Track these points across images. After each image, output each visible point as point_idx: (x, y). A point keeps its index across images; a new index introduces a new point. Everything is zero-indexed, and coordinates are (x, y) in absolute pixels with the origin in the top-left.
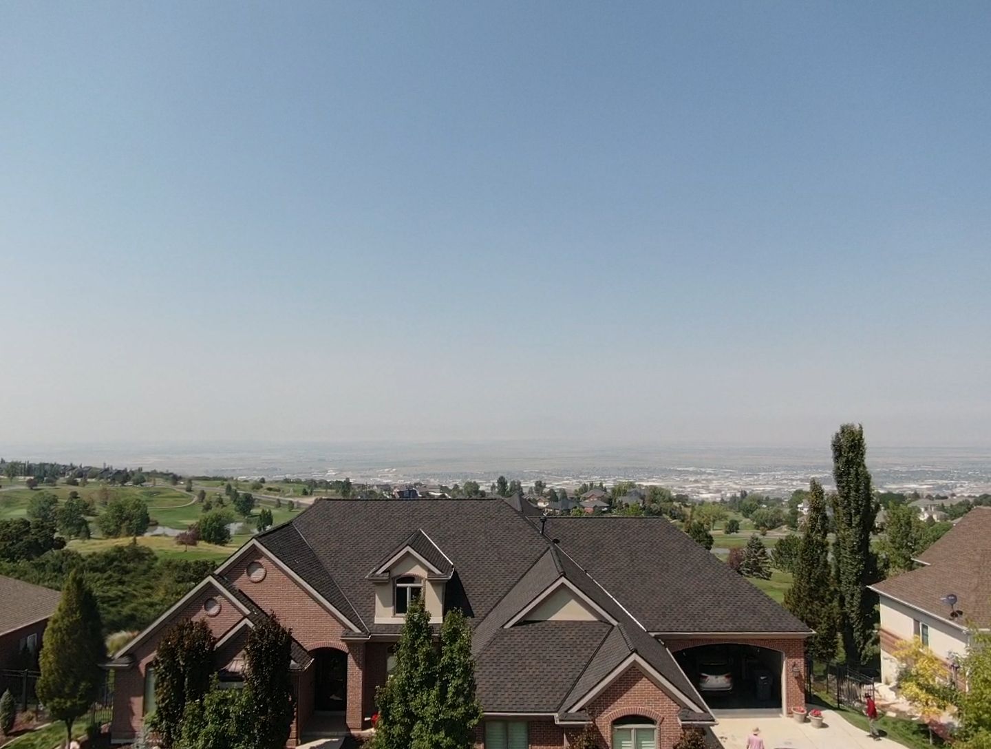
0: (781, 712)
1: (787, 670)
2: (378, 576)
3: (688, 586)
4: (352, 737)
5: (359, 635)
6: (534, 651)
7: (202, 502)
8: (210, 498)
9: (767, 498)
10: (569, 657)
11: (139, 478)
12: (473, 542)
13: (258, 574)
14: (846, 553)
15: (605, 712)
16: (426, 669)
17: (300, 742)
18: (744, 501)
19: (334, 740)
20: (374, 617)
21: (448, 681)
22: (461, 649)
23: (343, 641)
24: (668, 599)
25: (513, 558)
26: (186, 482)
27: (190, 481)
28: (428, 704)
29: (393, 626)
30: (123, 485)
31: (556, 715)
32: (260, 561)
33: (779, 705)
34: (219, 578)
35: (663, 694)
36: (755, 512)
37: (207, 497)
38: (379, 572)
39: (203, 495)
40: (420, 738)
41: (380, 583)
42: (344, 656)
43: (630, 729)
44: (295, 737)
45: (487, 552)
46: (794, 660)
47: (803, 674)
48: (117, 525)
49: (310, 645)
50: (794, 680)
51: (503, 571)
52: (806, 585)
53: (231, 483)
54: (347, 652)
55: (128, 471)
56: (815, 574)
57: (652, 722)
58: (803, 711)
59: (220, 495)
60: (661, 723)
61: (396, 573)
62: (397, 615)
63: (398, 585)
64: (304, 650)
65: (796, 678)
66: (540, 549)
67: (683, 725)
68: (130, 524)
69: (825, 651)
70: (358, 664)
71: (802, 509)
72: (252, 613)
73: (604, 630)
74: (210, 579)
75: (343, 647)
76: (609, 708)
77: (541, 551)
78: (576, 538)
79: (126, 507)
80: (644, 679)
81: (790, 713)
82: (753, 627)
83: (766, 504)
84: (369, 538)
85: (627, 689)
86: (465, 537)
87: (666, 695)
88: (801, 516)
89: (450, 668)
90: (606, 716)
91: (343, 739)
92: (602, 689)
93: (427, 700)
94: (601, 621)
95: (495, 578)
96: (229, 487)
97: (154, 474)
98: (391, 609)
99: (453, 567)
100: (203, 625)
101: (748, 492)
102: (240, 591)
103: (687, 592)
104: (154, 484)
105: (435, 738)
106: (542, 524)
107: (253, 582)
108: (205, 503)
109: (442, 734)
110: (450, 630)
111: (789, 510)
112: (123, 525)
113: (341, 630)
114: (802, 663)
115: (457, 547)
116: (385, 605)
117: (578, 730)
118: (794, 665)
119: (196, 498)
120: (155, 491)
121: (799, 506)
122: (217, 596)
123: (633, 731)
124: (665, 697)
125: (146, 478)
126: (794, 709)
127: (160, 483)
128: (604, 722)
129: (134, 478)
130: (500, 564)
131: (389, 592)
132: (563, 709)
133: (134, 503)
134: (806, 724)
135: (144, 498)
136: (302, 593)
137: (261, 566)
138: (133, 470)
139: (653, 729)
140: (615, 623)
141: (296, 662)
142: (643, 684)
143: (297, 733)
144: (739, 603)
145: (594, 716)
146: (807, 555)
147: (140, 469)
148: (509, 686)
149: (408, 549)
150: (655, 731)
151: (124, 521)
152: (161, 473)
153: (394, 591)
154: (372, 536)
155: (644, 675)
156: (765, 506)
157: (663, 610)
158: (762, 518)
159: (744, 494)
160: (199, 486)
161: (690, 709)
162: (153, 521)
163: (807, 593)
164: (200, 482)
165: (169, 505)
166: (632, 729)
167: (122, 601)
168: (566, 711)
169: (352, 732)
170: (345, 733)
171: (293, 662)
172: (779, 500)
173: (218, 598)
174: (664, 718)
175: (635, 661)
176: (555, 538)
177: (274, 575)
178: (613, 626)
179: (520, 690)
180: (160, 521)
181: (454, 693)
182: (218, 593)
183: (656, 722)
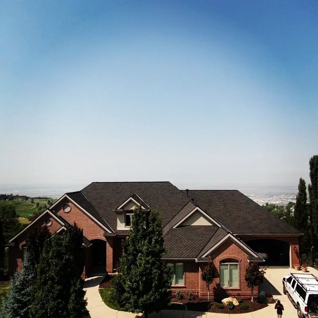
0: (289, 267)
1: (292, 250)
2: (118, 210)
3: (249, 217)
4: (109, 275)
5: (111, 234)
6: (186, 236)
7: (38, 207)
8: (41, 206)
9: (277, 206)
10: (201, 238)
11: (11, 197)
12: (158, 199)
13: (68, 210)
14: (315, 209)
15: (217, 257)
16: (143, 232)
17: (87, 277)
18: (267, 207)
19: (101, 277)
20: (117, 227)
21: (152, 237)
22: (157, 225)
23: (104, 236)
24: (241, 222)
25: (175, 205)
26: (31, 199)
27: (33, 199)
28: (144, 245)
29: (125, 231)
30: (5, 201)
31: (196, 259)
32: (69, 204)
33: (288, 265)
34: (51, 211)
35: (241, 250)
36: (272, 211)
37: (40, 205)
38: (119, 208)
39: (38, 204)
40: (141, 259)
41: (119, 213)
42: (105, 243)
43: (227, 265)
44: (85, 275)
45: (164, 202)
46: (295, 246)
47: (298, 251)
48: (2, 216)
49: (90, 238)
50: (295, 254)
51: (171, 210)
52: (298, 222)
53: (50, 200)
54: (106, 241)
55: (7, 195)
56: (302, 217)
57: (237, 261)
58: (298, 266)
59: (45, 205)
60: (240, 262)
61: (126, 209)
62: (126, 226)
63: (127, 214)
64: (88, 240)
65: (296, 253)
66: (186, 201)
67: (250, 262)
68: (8, 215)
69: (306, 249)
70: (111, 246)
71: (292, 209)
72: (65, 225)
73: (215, 228)
74: (47, 211)
75: (104, 239)
76: (219, 256)
77: (186, 202)
78: (201, 198)
79: (6, 208)
80: (233, 244)
81: (293, 267)
82: (277, 232)
83: (276, 208)
84: (114, 198)
85: (226, 249)
86: (154, 196)
87: (243, 250)
88: (291, 213)
89: (153, 232)
90: (217, 259)
91: (105, 276)
92: (216, 248)
93: (144, 243)
94: (214, 226)
95: (168, 213)
96: (49, 201)
97: (17, 196)
98: (124, 224)
99: (149, 208)
100: (46, 227)
101: (269, 204)
102: (60, 216)
103: (249, 219)
104: (18, 200)
105: (148, 259)
106: (187, 192)
107: (65, 213)
108: (39, 208)
109: (150, 257)
110: (152, 218)
111: (287, 210)
112: (5, 215)
113: (103, 232)
114: (298, 247)
115: (151, 200)
116: (121, 222)
117: (205, 264)
118: (295, 247)
119: (35, 206)
120: (18, 202)
121: (291, 208)
122: (50, 218)
123: (229, 266)
124: (242, 251)
125: (14, 198)
126: (295, 265)
127: (20, 200)
128: (217, 262)
129: (9, 198)
130: (169, 207)
131: (123, 217)
132: (200, 255)
133: (10, 206)
134: (299, 271)
135: (14, 205)
136: (86, 217)
137: (69, 206)
138: (9, 195)
139: (237, 265)
140: (220, 226)
141: (85, 244)
142: (233, 246)
143: (85, 273)
144: (271, 223)
145: (213, 259)
146: (298, 209)
147: (12, 195)
148: (176, 248)
149: (131, 198)
150: (238, 265)
151: (5, 214)
152: (20, 196)
153: (125, 217)
154: (115, 197)
155: (233, 243)
156: (276, 209)
157: (239, 226)
158: (275, 213)
159: (267, 204)
160: (36, 201)
161: (253, 256)
162: (17, 215)
163: (298, 224)
164: (37, 200)
165: (24, 209)
166: (228, 264)
167: (7, 238)
168: (201, 257)
169: (109, 274)
170: (106, 274)
171: (83, 244)
172: (282, 207)
173: (51, 219)
174: (242, 260)
175: (229, 237)
176: (192, 198)
177: (75, 210)
178: (219, 227)
179: (180, 250)
180: (20, 215)
181: (155, 242)
182: (51, 217)
183: (238, 261)
